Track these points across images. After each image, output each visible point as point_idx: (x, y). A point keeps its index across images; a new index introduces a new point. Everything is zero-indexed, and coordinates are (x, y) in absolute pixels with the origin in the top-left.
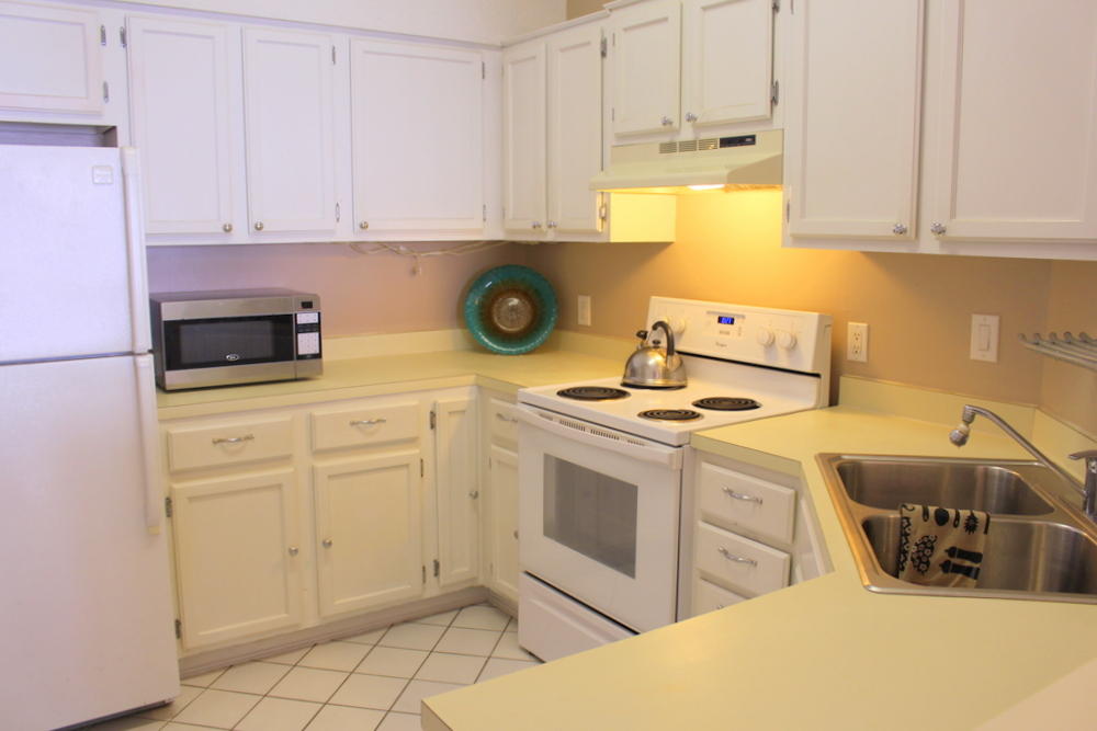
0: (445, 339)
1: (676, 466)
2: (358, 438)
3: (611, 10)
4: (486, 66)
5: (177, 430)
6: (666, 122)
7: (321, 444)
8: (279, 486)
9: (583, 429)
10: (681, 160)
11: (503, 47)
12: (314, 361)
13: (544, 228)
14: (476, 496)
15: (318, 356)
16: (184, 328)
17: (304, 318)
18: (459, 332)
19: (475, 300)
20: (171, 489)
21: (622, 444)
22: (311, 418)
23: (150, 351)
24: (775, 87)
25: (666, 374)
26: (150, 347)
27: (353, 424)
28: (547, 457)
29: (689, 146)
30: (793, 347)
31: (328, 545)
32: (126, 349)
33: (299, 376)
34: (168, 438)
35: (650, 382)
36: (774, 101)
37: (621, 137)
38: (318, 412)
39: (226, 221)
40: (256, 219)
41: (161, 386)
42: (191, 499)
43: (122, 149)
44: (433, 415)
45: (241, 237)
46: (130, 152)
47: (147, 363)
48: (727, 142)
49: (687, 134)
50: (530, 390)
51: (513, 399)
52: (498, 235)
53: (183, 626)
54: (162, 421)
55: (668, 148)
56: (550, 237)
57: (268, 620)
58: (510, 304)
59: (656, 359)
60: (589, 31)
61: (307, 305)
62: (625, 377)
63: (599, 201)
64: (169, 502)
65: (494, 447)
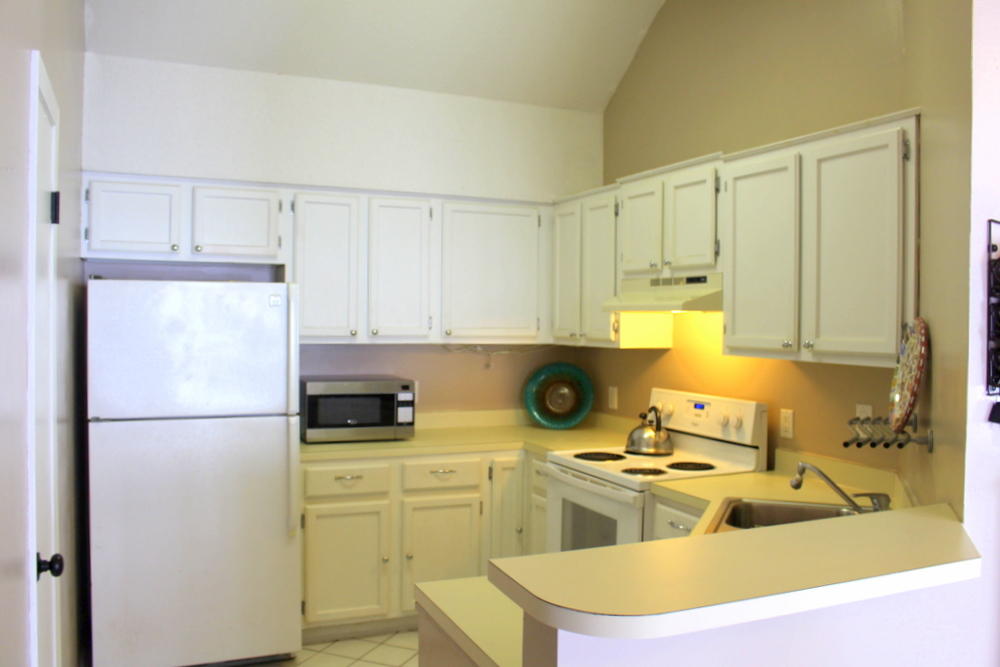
0: (510, 416)
1: (639, 505)
2: (434, 482)
3: (621, 183)
4: (542, 218)
5: (312, 468)
6: (652, 266)
7: (410, 485)
8: (378, 513)
9: (585, 479)
10: (662, 290)
11: (554, 204)
12: (408, 428)
13: (578, 337)
14: (521, 531)
15: (411, 424)
16: (321, 401)
17: (403, 396)
18: (521, 412)
19: (534, 389)
20: (305, 509)
21: (608, 490)
22: (403, 468)
23: (298, 414)
24: (717, 243)
25: (656, 445)
26: (298, 411)
27: (432, 472)
28: (564, 501)
29: (668, 282)
30: (740, 426)
31: (410, 558)
32: (283, 411)
33: (399, 437)
34: (305, 474)
35: (645, 450)
36: (717, 253)
37: (628, 273)
38: (409, 462)
39: (352, 327)
40: (374, 327)
41: (303, 440)
42: (319, 517)
43: (288, 284)
44: (491, 470)
45: (363, 339)
46: (293, 286)
47: (295, 421)
48: (691, 280)
49: (666, 274)
50: (557, 453)
51: (544, 459)
52: (549, 340)
53: (307, 605)
54: (302, 462)
55: (655, 283)
56: (582, 343)
57: (363, 608)
58: (562, 392)
59: (649, 433)
60: (607, 198)
61: (406, 388)
62: (627, 447)
63: (613, 318)
64: (303, 518)
65: (534, 496)
